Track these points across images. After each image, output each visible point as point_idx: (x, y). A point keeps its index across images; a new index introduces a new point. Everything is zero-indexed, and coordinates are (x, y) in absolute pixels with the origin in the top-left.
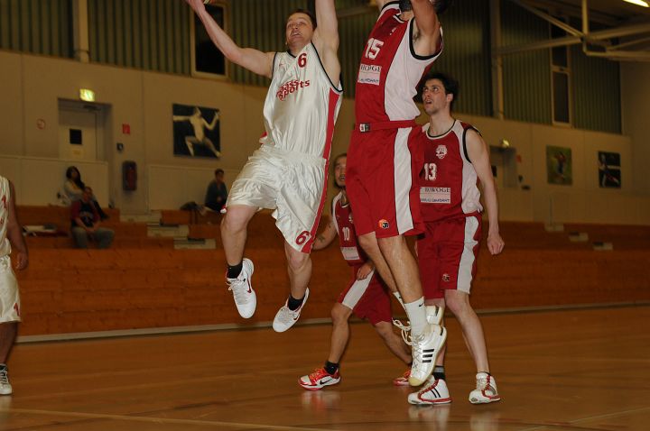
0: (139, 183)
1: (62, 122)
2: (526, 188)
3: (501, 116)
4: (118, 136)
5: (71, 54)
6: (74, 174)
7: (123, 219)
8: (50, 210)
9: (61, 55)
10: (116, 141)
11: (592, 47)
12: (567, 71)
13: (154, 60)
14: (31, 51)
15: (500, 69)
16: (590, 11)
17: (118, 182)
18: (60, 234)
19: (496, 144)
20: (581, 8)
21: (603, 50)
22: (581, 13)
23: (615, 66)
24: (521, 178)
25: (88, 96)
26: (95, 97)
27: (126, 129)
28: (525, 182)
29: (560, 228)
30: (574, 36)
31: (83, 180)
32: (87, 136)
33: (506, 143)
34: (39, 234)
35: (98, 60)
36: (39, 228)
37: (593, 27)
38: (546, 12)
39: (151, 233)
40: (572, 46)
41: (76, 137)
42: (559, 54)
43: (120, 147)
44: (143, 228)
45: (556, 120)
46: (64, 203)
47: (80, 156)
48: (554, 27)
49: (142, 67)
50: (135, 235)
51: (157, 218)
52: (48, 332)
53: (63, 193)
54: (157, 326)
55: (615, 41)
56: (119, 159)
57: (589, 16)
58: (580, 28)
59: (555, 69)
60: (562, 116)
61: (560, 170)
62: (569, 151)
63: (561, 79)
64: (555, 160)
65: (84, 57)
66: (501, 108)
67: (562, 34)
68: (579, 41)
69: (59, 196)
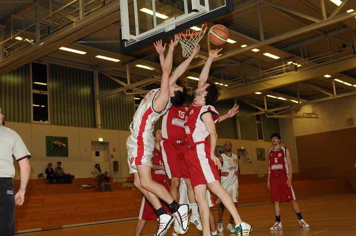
0: (119, 168)
1: (93, 149)
2: (250, 162)
3: (240, 139)
4: (112, 153)
5: (95, 126)
6: (98, 166)
7: (114, 181)
8: (90, 179)
9: (92, 127)
10: (111, 154)
11: (269, 114)
12: (261, 123)
13: (123, 127)
14: (82, 126)
15: (239, 123)
16: (267, 102)
17: (112, 169)
18: (93, 187)
19: (239, 148)
20: (264, 102)
21: (272, 115)
22: (264, 103)
23: (277, 120)
24: (248, 159)
25: (101, 140)
26: (103, 140)
27: (114, 150)
28: (249, 161)
29: (263, 176)
30: (263, 111)
31: (101, 168)
32: (101, 153)
33: (243, 148)
34: (86, 188)
35: (104, 128)
36: (86, 186)
37: (268, 108)
38: (253, 103)
39: (124, 185)
40: (262, 114)
41: (97, 154)
42: (258, 117)
43: (112, 156)
44: (122, 183)
45: (259, 139)
46: (94, 176)
47: (99, 160)
48: (256, 108)
49: (119, 129)
50: (119, 186)
51: (126, 180)
52: (90, 221)
53: (94, 173)
54: (127, 217)
55: (276, 112)
56: (112, 160)
57: (267, 104)
58: (264, 108)
59: (257, 122)
60: (261, 138)
61: (261, 155)
62: (264, 149)
63: (259, 125)
64: (260, 153)
65: (100, 127)
66: (240, 136)
67: (258, 110)
68: (264, 112)
69: (92, 173)
